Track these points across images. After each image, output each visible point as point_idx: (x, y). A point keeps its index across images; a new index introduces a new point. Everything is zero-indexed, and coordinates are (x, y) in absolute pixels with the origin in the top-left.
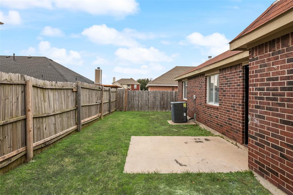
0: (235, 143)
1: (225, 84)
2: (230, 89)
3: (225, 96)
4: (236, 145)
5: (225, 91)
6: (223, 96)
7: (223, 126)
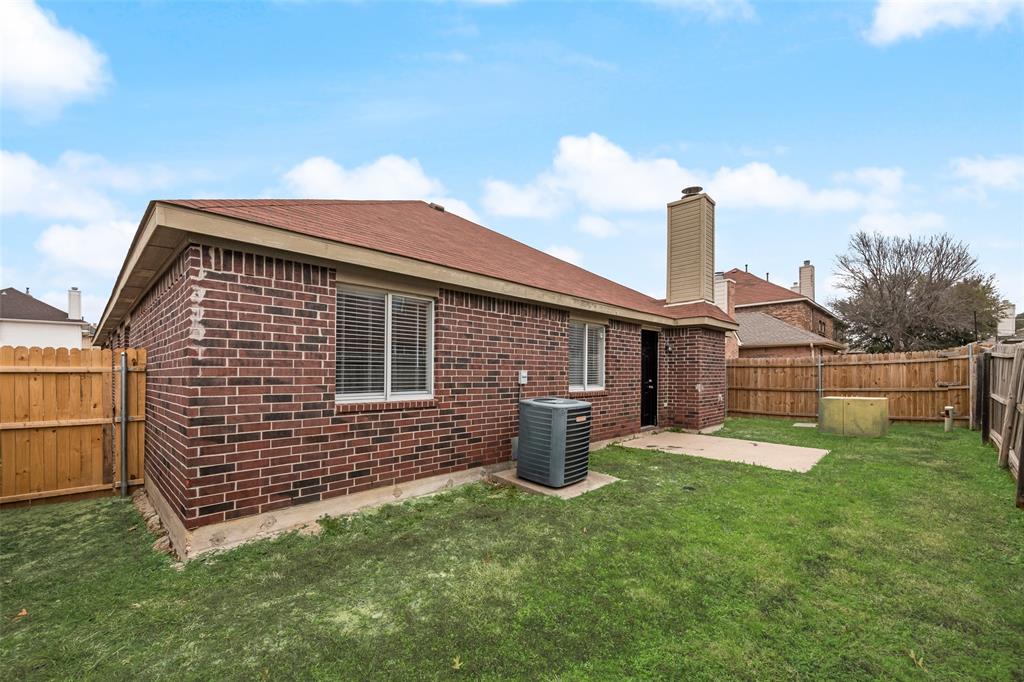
0: (631, 436)
1: (620, 349)
2: (627, 357)
3: (619, 369)
4: (634, 438)
5: (619, 361)
6: (617, 369)
7: (614, 424)
